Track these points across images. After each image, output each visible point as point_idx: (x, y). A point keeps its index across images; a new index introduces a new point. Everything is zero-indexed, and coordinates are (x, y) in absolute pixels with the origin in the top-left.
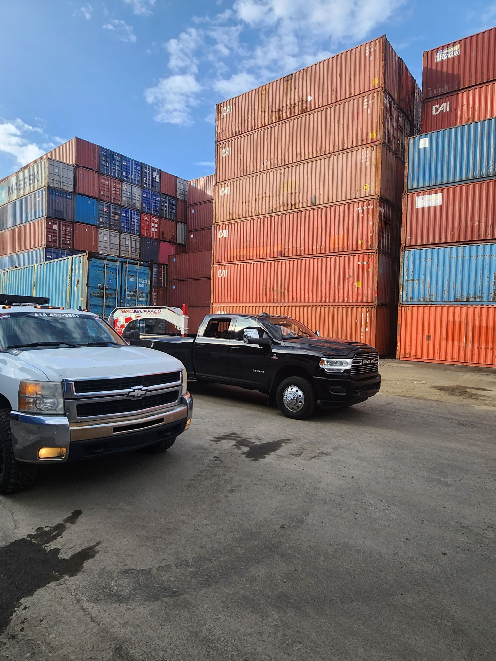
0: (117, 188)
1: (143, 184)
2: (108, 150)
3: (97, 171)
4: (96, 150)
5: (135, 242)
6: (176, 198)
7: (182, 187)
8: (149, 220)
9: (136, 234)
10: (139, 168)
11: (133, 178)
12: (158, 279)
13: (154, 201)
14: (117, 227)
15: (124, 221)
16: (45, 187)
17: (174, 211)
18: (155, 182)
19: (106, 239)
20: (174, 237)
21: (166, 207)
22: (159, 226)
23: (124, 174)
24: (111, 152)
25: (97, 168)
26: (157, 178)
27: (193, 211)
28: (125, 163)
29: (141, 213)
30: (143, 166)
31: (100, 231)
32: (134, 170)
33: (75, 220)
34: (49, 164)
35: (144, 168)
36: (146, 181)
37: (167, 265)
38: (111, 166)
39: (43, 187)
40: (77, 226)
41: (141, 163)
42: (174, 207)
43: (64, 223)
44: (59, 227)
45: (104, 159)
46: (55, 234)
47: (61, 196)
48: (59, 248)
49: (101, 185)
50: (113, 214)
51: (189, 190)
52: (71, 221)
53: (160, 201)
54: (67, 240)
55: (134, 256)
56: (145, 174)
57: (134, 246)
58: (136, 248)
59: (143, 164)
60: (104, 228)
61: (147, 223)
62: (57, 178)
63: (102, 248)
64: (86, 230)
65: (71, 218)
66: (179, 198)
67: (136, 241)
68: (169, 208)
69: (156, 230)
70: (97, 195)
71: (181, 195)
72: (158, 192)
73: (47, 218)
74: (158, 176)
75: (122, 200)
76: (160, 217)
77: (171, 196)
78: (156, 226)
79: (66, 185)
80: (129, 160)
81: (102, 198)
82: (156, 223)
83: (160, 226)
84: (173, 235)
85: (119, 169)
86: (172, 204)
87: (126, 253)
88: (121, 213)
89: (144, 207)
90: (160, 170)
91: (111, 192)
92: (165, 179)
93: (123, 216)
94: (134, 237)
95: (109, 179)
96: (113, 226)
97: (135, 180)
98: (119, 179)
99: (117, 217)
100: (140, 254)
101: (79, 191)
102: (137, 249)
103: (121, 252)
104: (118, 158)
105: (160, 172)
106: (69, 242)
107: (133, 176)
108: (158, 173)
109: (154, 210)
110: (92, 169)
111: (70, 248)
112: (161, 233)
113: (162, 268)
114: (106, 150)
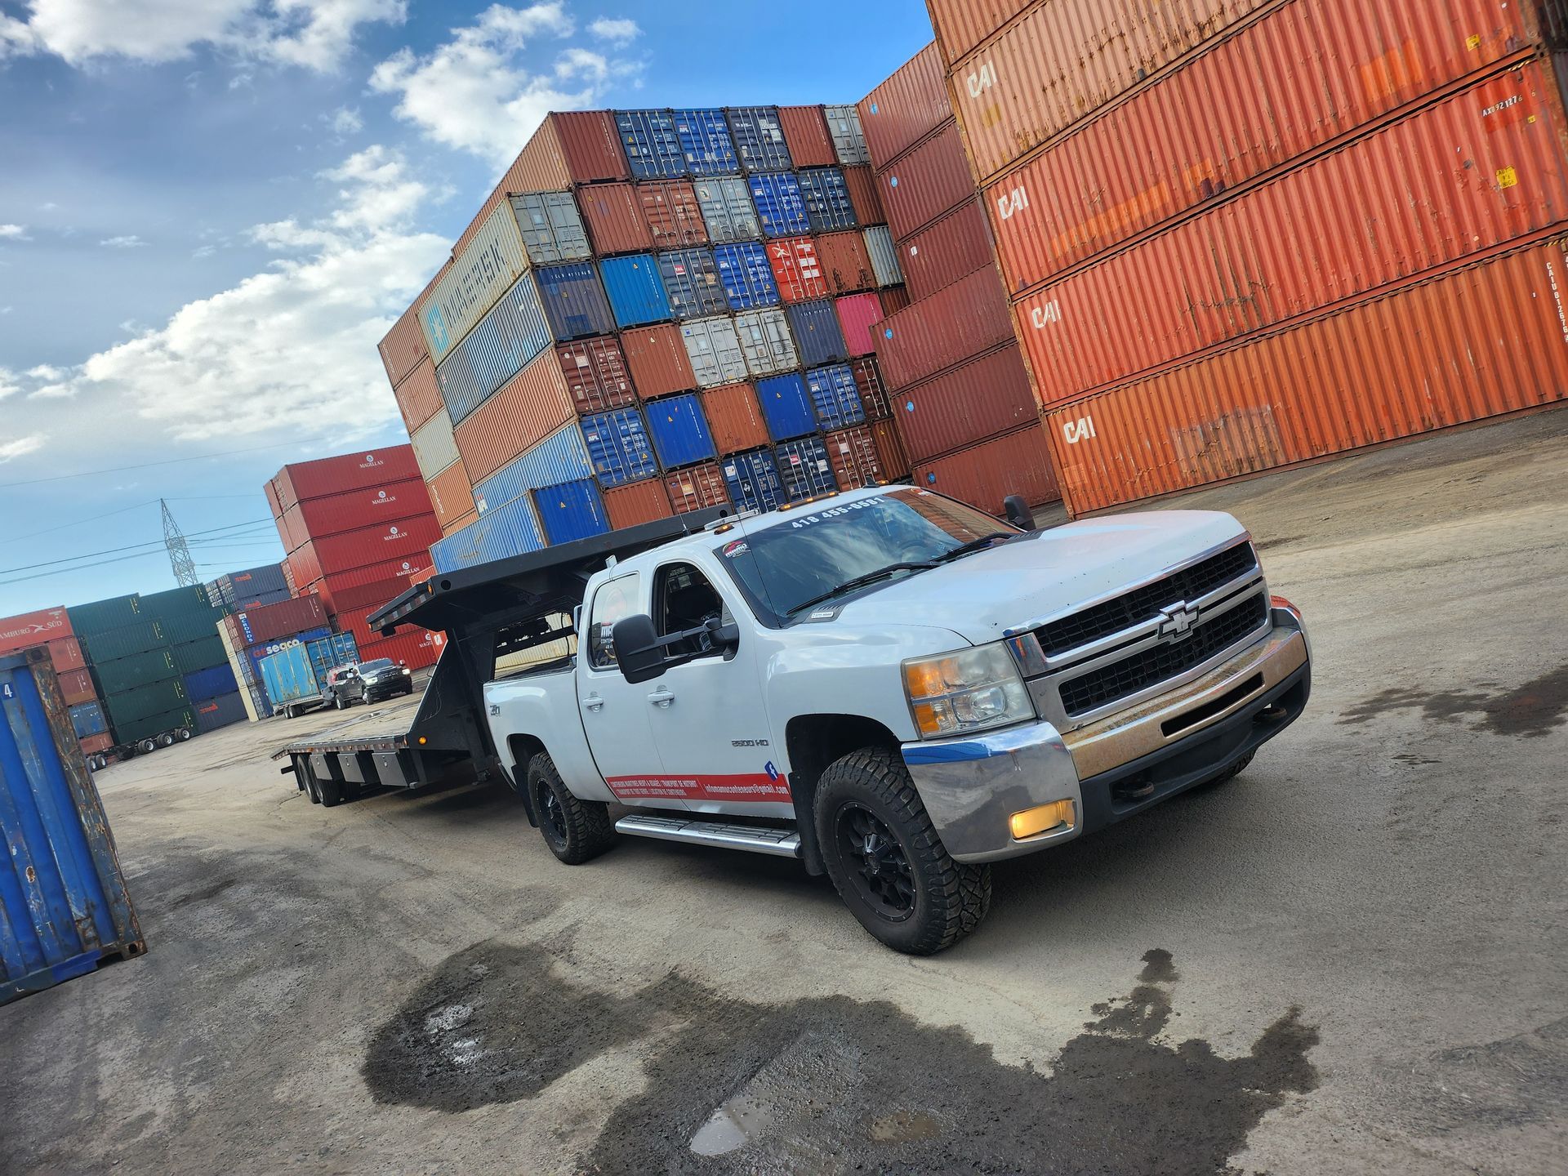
0: (687, 204)
1: (745, 164)
2: (633, 113)
3: (627, 180)
4: (606, 125)
5: (773, 325)
6: (837, 167)
7: (844, 128)
8: (790, 254)
9: (771, 304)
10: (720, 126)
11: (716, 160)
12: (863, 402)
13: (784, 199)
14: (719, 305)
15: (729, 281)
16: (525, 270)
17: (843, 204)
18: (771, 147)
19: (703, 345)
20: (867, 273)
21: (820, 200)
22: (819, 259)
23: (690, 158)
24: (643, 113)
25: (624, 173)
26: (772, 132)
27: (894, 182)
28: (683, 130)
29: (764, 244)
30: (730, 114)
31: (683, 329)
32: (711, 137)
33: (619, 326)
34: (515, 210)
35: (732, 121)
36: (749, 152)
37: (874, 354)
38: (655, 152)
39: (523, 273)
40: (628, 338)
41: (722, 110)
42: (840, 193)
43: (597, 344)
44: (591, 358)
45: (631, 140)
46: (588, 379)
47: (568, 279)
48: (608, 409)
49: (648, 211)
50: (699, 275)
51: (865, 130)
52: (610, 333)
53: (801, 192)
54: (618, 384)
55: (784, 363)
56: (741, 135)
57: (775, 337)
58: (782, 341)
59: (728, 109)
60: (690, 318)
61: (788, 263)
62: (544, 237)
63: (703, 372)
64: (652, 341)
65: (607, 325)
66: (845, 161)
67: (775, 322)
68: (828, 200)
69: (816, 273)
70: (646, 240)
71: (848, 152)
72: (789, 170)
73: (557, 347)
74: (774, 126)
75: (709, 230)
76: (813, 235)
77: (824, 166)
78: (812, 261)
79: (569, 245)
80: (692, 115)
81: (661, 245)
82: (810, 255)
83: (823, 259)
84: (862, 271)
85: (676, 151)
86: (832, 187)
87: (762, 361)
88: (717, 265)
89: (766, 226)
90: (774, 108)
91: (677, 221)
92: (793, 126)
93: (723, 270)
94: (768, 314)
95: (662, 186)
96: (710, 306)
97: (722, 162)
98: (684, 177)
99: (711, 278)
100: (797, 351)
101: (604, 247)
102: (786, 342)
103: (751, 363)
104: (663, 123)
105: (774, 112)
106: (623, 386)
107: (713, 154)
108: (772, 119)
109: (794, 223)
110: (613, 180)
111: (630, 399)
112: (830, 276)
113: (862, 368)
114: (629, 116)
